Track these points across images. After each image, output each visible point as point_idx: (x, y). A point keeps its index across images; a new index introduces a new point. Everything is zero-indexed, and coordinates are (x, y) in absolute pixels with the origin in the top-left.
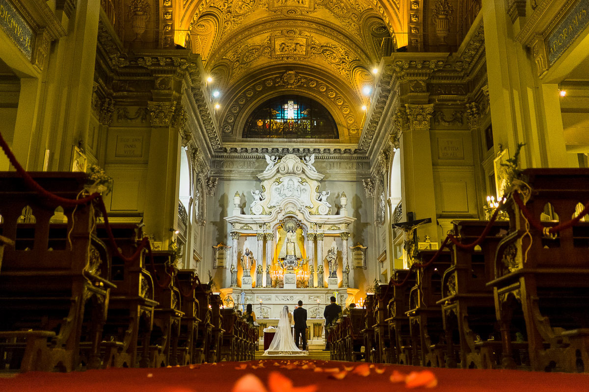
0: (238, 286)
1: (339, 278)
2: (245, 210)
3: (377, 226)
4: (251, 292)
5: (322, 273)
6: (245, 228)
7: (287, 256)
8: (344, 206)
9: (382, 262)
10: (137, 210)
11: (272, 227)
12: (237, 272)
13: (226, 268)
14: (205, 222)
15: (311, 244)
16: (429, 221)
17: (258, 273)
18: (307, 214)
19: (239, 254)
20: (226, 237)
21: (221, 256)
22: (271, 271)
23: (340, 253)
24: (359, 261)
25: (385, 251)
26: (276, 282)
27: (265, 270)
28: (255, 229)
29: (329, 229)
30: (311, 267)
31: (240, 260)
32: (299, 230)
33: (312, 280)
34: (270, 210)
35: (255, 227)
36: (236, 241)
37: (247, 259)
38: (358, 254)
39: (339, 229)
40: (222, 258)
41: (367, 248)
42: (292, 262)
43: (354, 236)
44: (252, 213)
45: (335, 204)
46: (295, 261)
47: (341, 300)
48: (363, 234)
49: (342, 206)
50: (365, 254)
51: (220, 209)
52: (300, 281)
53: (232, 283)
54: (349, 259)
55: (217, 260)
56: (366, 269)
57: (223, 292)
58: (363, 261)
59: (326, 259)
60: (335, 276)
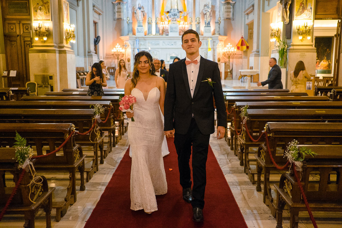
0: (134, 34)
1: (212, 27)
4: (144, 39)
5: (199, 23)
7: (171, 10)
9: (248, 14)
12: (132, 23)
13: (123, 20)
17: (149, 23)
19: (133, 9)
21: (119, 10)
22: (159, 22)
23: (213, 7)
24: (229, 14)
25: (253, 6)
26: (163, 31)
30: (190, 19)
31: (134, 13)
37: (139, 12)
38: (228, 8)
40: (120, 12)
41: (235, 3)
42: (175, 15)
46: (177, 14)
47: (214, 45)
50: (234, 8)
52: (181, 30)
53: (128, 32)
54: (221, 12)
55: (116, 13)
56: (233, 20)
57: (122, 39)
58: (231, 14)
59: (202, 12)
60: (209, 25)
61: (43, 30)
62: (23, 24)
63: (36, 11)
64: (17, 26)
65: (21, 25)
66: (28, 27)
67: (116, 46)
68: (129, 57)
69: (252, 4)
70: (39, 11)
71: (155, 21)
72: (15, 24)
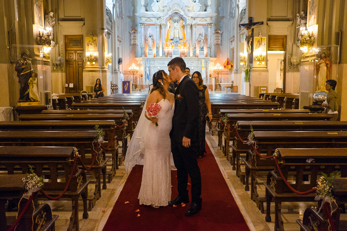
0: (146, 56)
1: (206, 51)
2: (148, 8)
3: (230, 19)
4: (153, 60)
5: (195, 48)
6: (148, 20)
7: (174, 38)
8: (209, 6)
9: (231, 42)
10: (80, 16)
11: (165, 20)
12: (144, 48)
13: (137, 45)
14: (123, 16)
15: (189, 30)
16: (262, 23)
17: (157, 48)
18: (186, 11)
19: (145, 37)
20: (137, 25)
21: (134, 38)
22: (165, 47)
23: (206, 35)
24: (218, 40)
25: (234, 36)
26: (168, 54)
27: (161, 46)
28: (154, 21)
29: (200, 21)
30: (189, 44)
31: (146, 40)
32: (181, 21)
33: (189, 52)
34: (163, 9)
35: (154, 20)
36: (143, 29)
37: (150, 40)
38: (217, 36)
39: (206, 20)
40: (135, 39)
41: (223, 32)
42: (177, 42)
43: (215, 25)
44: (152, 11)
45: (204, 4)
46: (179, 41)
47: (206, 64)
48: (221, 23)
49: (208, 6)
50: (221, 36)
51: (132, 8)
52: (182, 53)
53: (141, 55)
54: (212, 39)
55: (132, 40)
56: (222, 45)
57: (136, 59)
58: (220, 40)
59: (198, 39)
60: (203, 50)
61: (93, 57)
62: (78, 53)
63: (88, 46)
64: (74, 54)
65: (77, 54)
66: (81, 55)
67: (132, 65)
68: (142, 73)
69: (233, 35)
70: (90, 45)
71: (162, 46)
72: (73, 53)
